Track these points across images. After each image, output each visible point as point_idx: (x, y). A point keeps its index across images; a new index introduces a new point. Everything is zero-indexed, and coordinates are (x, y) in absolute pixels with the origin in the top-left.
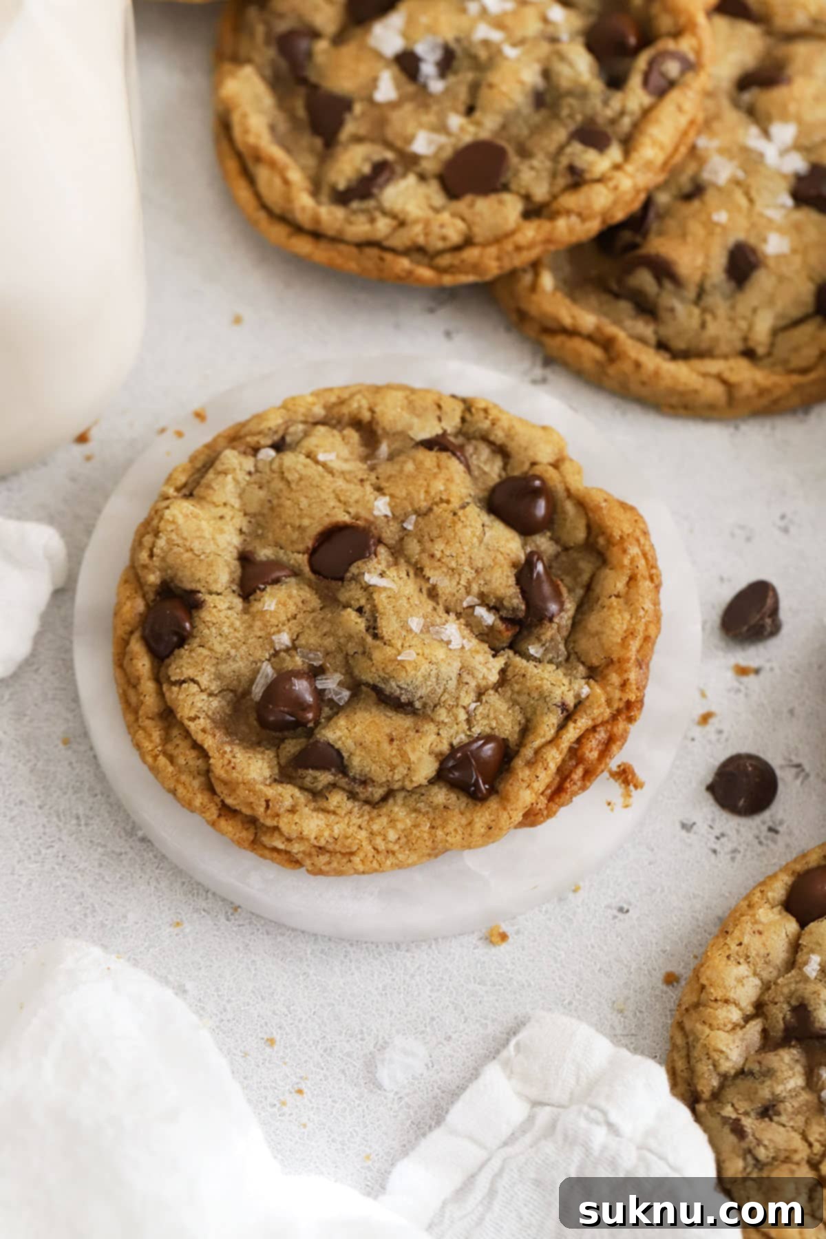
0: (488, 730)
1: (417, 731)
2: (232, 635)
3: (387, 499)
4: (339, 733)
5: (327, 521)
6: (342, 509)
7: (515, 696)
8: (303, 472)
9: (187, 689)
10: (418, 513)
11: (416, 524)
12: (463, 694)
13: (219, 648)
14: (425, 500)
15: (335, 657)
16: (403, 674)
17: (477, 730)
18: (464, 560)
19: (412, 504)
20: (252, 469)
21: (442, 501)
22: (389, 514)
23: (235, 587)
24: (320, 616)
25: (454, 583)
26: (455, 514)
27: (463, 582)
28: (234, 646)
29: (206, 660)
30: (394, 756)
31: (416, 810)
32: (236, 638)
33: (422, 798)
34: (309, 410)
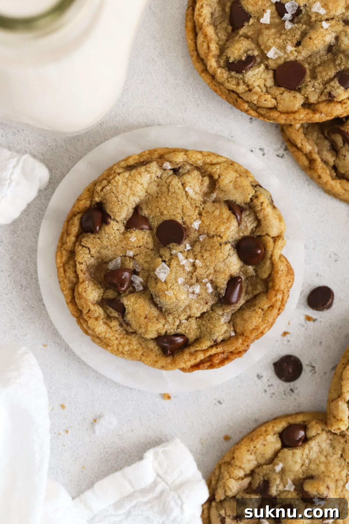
0: (183, 333)
1: (157, 320)
2: (112, 241)
3: (200, 222)
4: (129, 303)
5: (173, 217)
6: (181, 216)
7: (201, 326)
8: (177, 190)
9: (84, 250)
10: (208, 235)
11: (204, 240)
12: (182, 315)
13: (105, 243)
14: (214, 231)
15: (145, 272)
16: (164, 299)
17: (179, 331)
18: (213, 265)
19: (208, 230)
20: (159, 176)
21: (220, 236)
22: (197, 229)
23: (125, 222)
24: (149, 253)
25: (204, 271)
26: (221, 245)
27: (208, 273)
28: (111, 245)
29: (98, 245)
30: (143, 324)
31: (140, 344)
32: (114, 243)
33: (146, 342)
34: (196, 161)
